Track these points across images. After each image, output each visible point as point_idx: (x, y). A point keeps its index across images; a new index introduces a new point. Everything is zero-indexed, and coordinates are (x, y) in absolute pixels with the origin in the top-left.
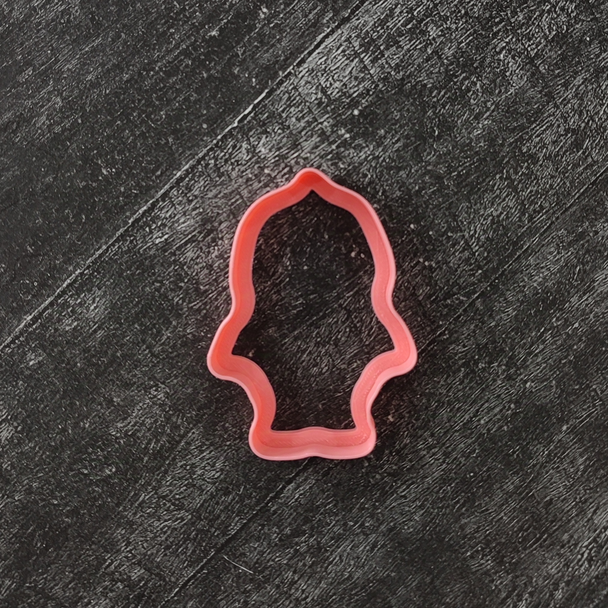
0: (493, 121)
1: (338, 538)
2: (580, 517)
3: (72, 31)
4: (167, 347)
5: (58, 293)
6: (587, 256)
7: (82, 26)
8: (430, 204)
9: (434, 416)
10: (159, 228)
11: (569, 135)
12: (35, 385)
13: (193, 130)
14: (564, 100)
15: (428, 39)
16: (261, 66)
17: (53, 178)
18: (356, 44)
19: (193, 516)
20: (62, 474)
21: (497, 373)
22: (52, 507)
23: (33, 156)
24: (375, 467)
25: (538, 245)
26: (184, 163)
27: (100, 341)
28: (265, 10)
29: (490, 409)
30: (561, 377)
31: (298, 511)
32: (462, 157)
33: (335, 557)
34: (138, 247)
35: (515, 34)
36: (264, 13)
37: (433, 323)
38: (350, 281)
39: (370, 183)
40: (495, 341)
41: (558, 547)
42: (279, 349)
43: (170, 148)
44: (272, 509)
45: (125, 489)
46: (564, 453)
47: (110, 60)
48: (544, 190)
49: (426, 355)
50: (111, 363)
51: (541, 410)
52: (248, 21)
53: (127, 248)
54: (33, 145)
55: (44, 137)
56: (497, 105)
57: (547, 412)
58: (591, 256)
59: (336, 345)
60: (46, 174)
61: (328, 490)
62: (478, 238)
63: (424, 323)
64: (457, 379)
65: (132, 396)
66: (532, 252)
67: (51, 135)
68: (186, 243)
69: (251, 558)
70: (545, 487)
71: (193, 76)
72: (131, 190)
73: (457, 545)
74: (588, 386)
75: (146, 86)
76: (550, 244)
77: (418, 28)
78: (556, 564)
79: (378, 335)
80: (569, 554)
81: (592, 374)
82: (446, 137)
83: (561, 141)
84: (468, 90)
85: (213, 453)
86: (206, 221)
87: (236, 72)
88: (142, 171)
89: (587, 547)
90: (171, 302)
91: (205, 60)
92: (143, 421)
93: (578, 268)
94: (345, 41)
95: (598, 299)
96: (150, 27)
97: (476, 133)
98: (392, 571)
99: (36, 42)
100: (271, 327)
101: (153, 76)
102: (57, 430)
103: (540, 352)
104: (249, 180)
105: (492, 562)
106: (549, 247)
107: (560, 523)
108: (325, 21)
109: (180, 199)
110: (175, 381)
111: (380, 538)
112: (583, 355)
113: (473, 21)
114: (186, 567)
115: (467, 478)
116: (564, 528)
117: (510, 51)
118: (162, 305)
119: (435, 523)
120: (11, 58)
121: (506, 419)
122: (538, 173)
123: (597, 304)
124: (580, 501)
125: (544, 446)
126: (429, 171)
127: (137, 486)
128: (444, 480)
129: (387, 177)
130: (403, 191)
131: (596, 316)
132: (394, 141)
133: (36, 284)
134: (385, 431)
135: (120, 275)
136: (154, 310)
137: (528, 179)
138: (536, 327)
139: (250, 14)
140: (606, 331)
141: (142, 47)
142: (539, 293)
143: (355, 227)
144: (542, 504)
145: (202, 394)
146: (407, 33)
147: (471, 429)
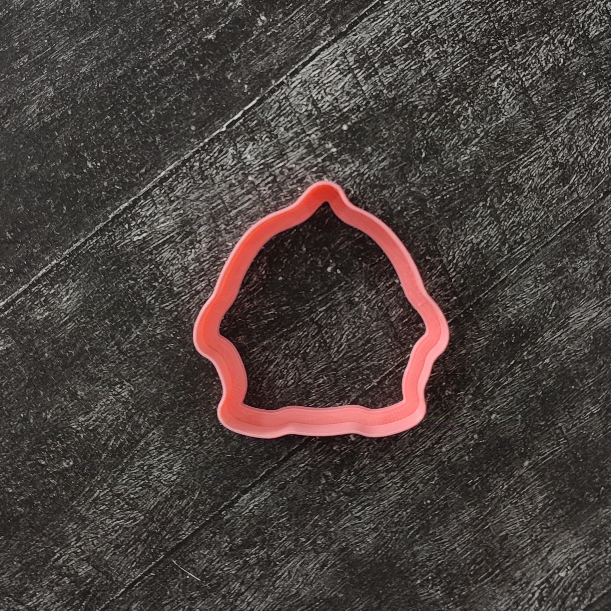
0: (481, 148)
1: (288, 553)
2: (535, 555)
3: (71, 23)
4: (136, 346)
5: (33, 282)
6: (564, 292)
7: (81, 18)
8: (411, 226)
9: (396, 439)
10: (138, 226)
12: (2, 371)
13: (181, 131)
14: (555, 133)
15: (423, 61)
16: (255, 73)
17: (38, 167)
18: (351, 59)
19: (145, 517)
20: (20, 463)
21: (464, 402)
22: (7, 495)
23: (21, 143)
24: (332, 485)
25: (515, 277)
26: (169, 163)
27: (69, 334)
28: (263, 18)
29: (453, 438)
30: (528, 412)
31: (251, 522)
32: (447, 182)
33: (283, 572)
34: (115, 243)
35: (511, 63)
36: (262, 21)
37: (403, 345)
38: (324, 296)
40: (464, 369)
41: (510, 584)
43: (157, 147)
44: (226, 518)
46: (523, 489)
47: (106, 55)
48: (526, 222)
50: (79, 355)
51: (504, 443)
52: (245, 28)
53: (104, 243)
54: (22, 132)
55: (33, 125)
56: (487, 133)
57: (510, 446)
58: (568, 293)
59: (304, 359)
60: (32, 162)
61: (283, 504)
62: (456, 264)
63: (394, 345)
65: (96, 391)
66: (509, 283)
67: (40, 124)
68: (164, 243)
69: (199, 566)
70: (501, 522)
71: (186, 77)
72: (114, 185)
73: (408, 571)
74: (554, 424)
75: (138, 83)
76: (528, 276)
77: (414, 49)
78: (506, 601)
79: (347, 352)
80: (520, 592)
81: (559, 412)
82: (433, 160)
83: (548, 174)
84: (459, 115)
85: (171, 455)
86: (186, 222)
87: (229, 77)
88: (126, 167)
89: (538, 586)
90: (144, 300)
91: (199, 63)
92: (105, 417)
93: (554, 304)
94: (340, 56)
95: (571, 336)
96: (147, 25)
97: (463, 158)
98: (340, 592)
99: (34, 30)
100: (240, 335)
101: (146, 73)
102: (19, 418)
103: (508, 384)
104: (232, 185)
105: (441, 593)
106: (526, 279)
107: (512, 560)
108: (322, 34)
109: (162, 198)
110: (141, 380)
111: (331, 557)
112: (551, 391)
113: (469, 47)
114: (134, 568)
115: (423, 505)
116: (517, 566)
117: (504, 79)
118: (135, 302)
119: (387, 547)
120: (8, 44)
121: (468, 449)
122: (522, 205)
123: (570, 341)
124: (536, 540)
125: (504, 480)
126: (414, 192)
127: (93, 482)
128: (400, 505)
129: (370, 194)
130: (385, 210)
131: (568, 353)
132: (380, 159)
133: (11, 270)
134: (345, 449)
135: (96, 270)
136: (126, 307)
137: (511, 209)
138: (507, 359)
139: (248, 21)
140: (577, 370)
141: (138, 44)
142: (512, 325)
143: (334, 241)
144: (497, 539)
145: (166, 396)
146: (403, 52)
147: (432, 456)
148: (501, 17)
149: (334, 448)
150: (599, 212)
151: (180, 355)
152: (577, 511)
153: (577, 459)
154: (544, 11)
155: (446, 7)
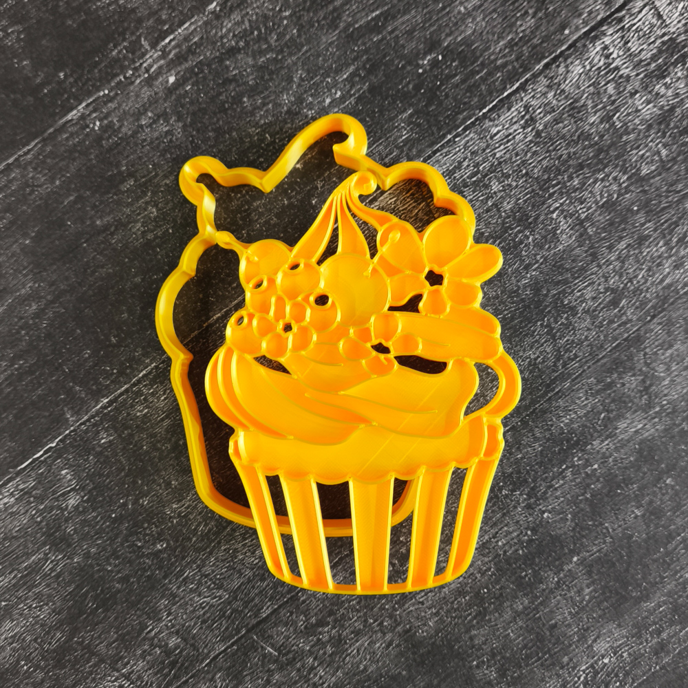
0: (541, 273)
1: (357, 633)
2: (581, 643)
3: (173, 150)
5: (134, 382)
6: (612, 405)
7: (182, 147)
11: (608, 293)
12: (104, 461)
14: (607, 261)
15: (490, 192)
17: (142, 279)
19: (230, 596)
20: (119, 544)
21: (518, 501)
22: (106, 573)
23: (126, 257)
25: (568, 390)
27: (166, 429)
29: (508, 533)
30: (577, 512)
32: (509, 302)
33: (353, 650)
34: (210, 349)
35: (569, 197)
40: (520, 472)
41: (558, 668)
44: (302, 599)
45: (172, 564)
46: (572, 582)
48: (579, 340)
51: (556, 539)
52: (330, 159)
53: (200, 349)
54: (127, 248)
55: (137, 241)
56: (545, 259)
57: (560, 542)
58: (616, 405)
60: (136, 275)
66: (562, 394)
67: (144, 240)
69: (277, 641)
70: (551, 612)
71: (275, 202)
72: (208, 297)
73: (465, 653)
74: (601, 524)
75: (232, 206)
76: (580, 389)
77: (482, 182)
78: (554, 683)
80: (567, 675)
81: (606, 513)
83: (600, 298)
84: (521, 242)
87: (315, 202)
88: (220, 281)
89: (584, 671)
91: (288, 189)
92: (196, 505)
93: (603, 415)
95: (618, 445)
96: (243, 154)
97: (524, 281)
98: (403, 669)
99: (140, 157)
101: (241, 198)
102: (118, 504)
103: (559, 487)
105: (495, 673)
106: (578, 392)
107: (561, 646)
111: (396, 637)
112: (599, 494)
113: (531, 181)
115: (481, 593)
116: (565, 652)
117: (563, 211)
119: (447, 630)
120: (117, 168)
121: (522, 543)
122: (576, 325)
123: (617, 449)
124: (583, 628)
125: (554, 573)
127: (184, 563)
128: (460, 592)
131: (615, 460)
133: (115, 371)
137: (566, 329)
138: (559, 464)
140: (623, 476)
142: (564, 433)
144: (547, 626)
146: (471, 184)
147: (489, 549)
148: (561, 156)
150: (646, 333)
152: (622, 604)
153: (622, 557)
154: (600, 151)
155: (512, 144)
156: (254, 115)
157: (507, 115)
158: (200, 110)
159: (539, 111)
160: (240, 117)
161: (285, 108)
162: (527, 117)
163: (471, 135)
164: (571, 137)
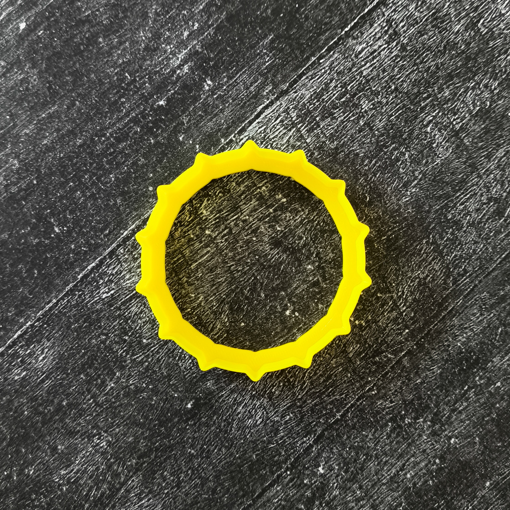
0: (421, 189)
3: (30, 98)
4: (111, 397)
5: (9, 344)
6: (508, 318)
7: (40, 94)
9: (362, 469)
10: (105, 284)
11: (492, 204)
13: (140, 192)
14: (487, 170)
15: (360, 112)
16: (205, 134)
17: (8, 234)
18: (294, 115)
21: (423, 429)
25: (461, 307)
26: (130, 223)
27: (47, 391)
28: (209, 82)
29: (416, 464)
30: (485, 434)
32: (391, 222)
34: (86, 301)
35: (441, 109)
36: (208, 85)
37: (362, 379)
39: (305, 245)
40: (421, 398)
42: (217, 401)
43: (118, 209)
47: (65, 126)
48: (467, 254)
49: (355, 409)
50: (57, 411)
51: (465, 465)
52: (193, 92)
53: (75, 302)
55: (1, 196)
56: (424, 175)
57: (470, 468)
59: (270, 398)
60: (2, 231)
62: (406, 299)
63: (353, 379)
64: (385, 434)
65: (76, 444)
66: (456, 313)
67: (7, 194)
68: (131, 299)
71: (141, 142)
72: (81, 247)
75: (97, 151)
76: (473, 306)
77: (351, 102)
79: (310, 389)
82: (377, 203)
83: (484, 209)
84: (397, 160)
85: (151, 500)
87: (181, 138)
88: (91, 229)
90: (116, 354)
91: (152, 128)
93: (500, 329)
94: (283, 112)
96: (102, 97)
97: (405, 199)
101: (104, 141)
102: (2, 476)
103: (464, 409)
104: (190, 240)
106: (472, 308)
108: (265, 93)
109: (126, 256)
110: (117, 430)
112: (505, 413)
113: (402, 96)
117: (436, 124)
118: (108, 356)
121: (432, 473)
122: (462, 239)
125: (468, 501)
129: (321, 240)
130: (336, 254)
134: (315, 482)
135: (69, 328)
136: (99, 361)
137: (453, 244)
138: (460, 385)
139: (195, 86)
141: (95, 115)
142: (462, 353)
143: (290, 286)
145: (142, 443)
146: (341, 105)
147: (398, 483)
148: (429, 68)
149: (305, 482)
151: (153, 403)
154: (468, 59)
155: (378, 61)
156: (111, 54)
157: (370, 32)
158: (54, 54)
159: (402, 24)
160: (97, 58)
161: (143, 45)
162: (391, 31)
163: (336, 55)
164: (437, 48)
